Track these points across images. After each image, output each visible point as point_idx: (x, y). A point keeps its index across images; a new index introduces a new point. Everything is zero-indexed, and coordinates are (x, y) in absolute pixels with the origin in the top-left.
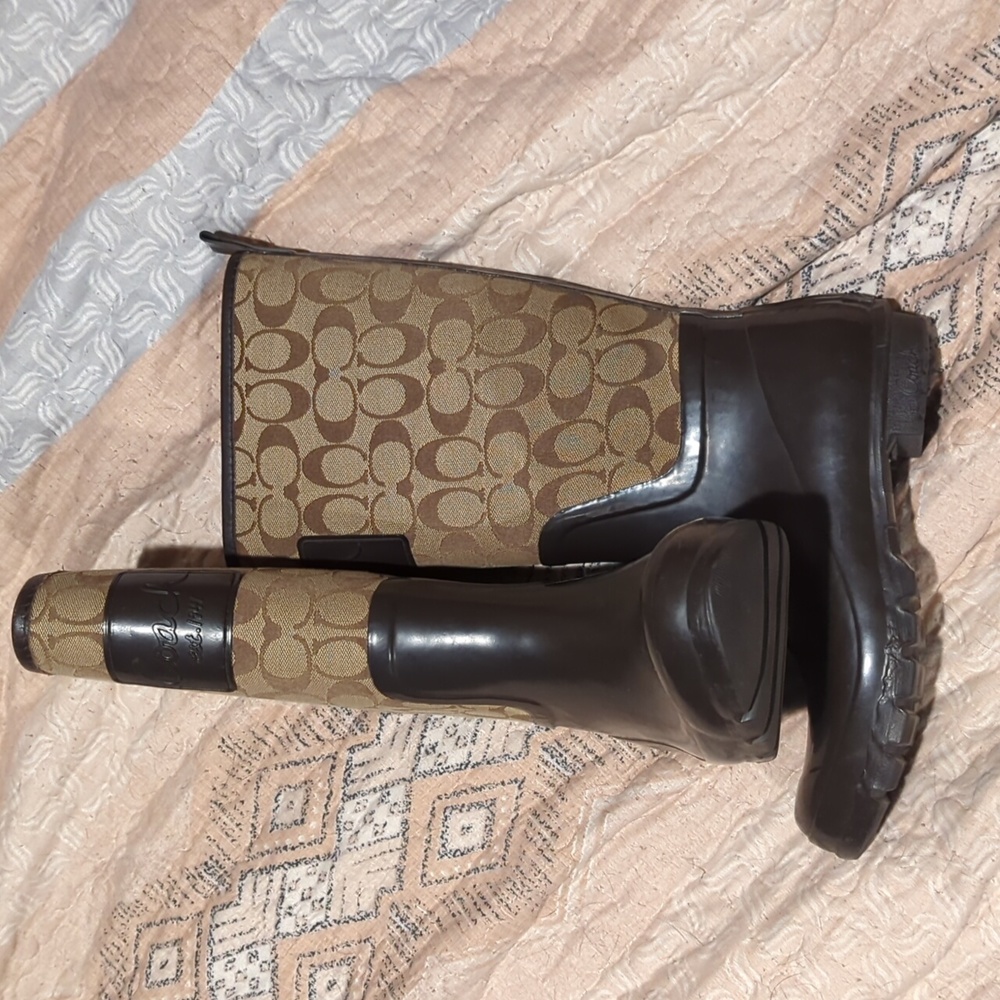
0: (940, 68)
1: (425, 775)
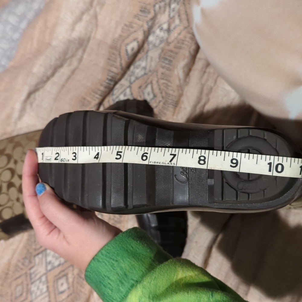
0: (127, 23)
1: (50, 270)
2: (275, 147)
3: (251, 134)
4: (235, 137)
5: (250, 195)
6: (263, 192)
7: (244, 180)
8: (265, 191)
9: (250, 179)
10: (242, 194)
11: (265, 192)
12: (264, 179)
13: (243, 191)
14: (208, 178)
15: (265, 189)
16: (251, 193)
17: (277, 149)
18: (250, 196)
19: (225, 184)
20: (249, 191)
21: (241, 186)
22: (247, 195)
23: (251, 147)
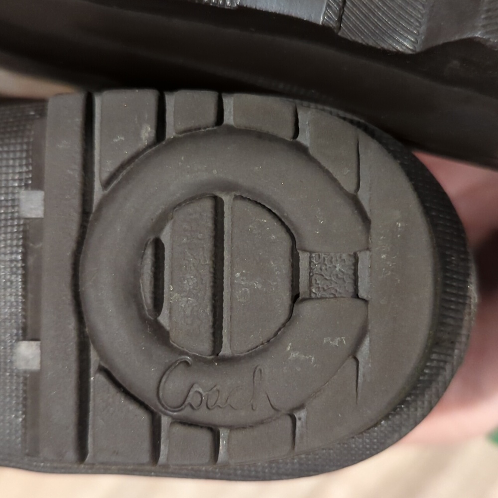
2: (350, 187)
3: (229, 118)
4: (147, 132)
5: (224, 433)
6: (288, 422)
7: (195, 357)
8: (301, 415)
9: (226, 351)
10: (179, 429)
11: (298, 423)
12: (294, 355)
13: (186, 412)
14: (25, 338)
15: (301, 407)
16: (231, 428)
17: (364, 196)
18: (223, 443)
19: (96, 379)
20: (216, 417)
21: (175, 386)
22: (205, 437)
23: (228, 187)
